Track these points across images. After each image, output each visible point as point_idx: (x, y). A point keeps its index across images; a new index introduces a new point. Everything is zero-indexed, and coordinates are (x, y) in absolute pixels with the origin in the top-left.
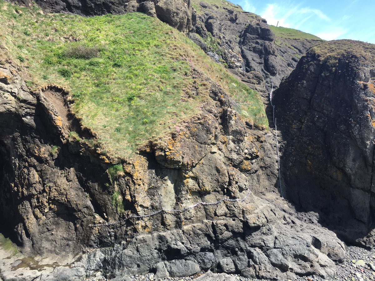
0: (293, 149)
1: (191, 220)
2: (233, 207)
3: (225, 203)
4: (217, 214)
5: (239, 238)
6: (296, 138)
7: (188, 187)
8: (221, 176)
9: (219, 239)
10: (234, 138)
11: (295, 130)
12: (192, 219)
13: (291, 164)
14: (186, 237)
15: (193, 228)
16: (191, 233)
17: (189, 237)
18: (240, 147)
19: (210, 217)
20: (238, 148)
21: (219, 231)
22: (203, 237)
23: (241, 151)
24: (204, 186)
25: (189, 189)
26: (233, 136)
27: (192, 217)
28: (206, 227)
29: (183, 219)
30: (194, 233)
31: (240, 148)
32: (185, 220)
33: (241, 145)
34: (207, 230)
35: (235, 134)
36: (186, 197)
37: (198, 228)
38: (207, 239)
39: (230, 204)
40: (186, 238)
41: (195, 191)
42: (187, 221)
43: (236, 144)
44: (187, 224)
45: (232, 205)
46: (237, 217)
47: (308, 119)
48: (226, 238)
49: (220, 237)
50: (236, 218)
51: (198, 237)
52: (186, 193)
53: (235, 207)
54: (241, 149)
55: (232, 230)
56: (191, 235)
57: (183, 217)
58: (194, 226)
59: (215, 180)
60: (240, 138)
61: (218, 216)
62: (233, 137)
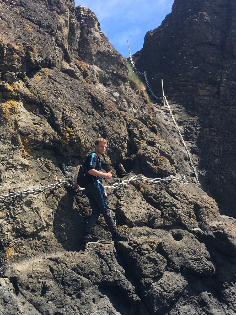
0: (214, 131)
1: (40, 238)
2: (168, 195)
3: (139, 190)
4: (127, 216)
5: (205, 294)
6: (213, 112)
7: (17, 126)
8: (109, 119)
9: (151, 297)
10: (103, 72)
11: (206, 98)
12: (42, 234)
13: (217, 161)
14: (31, 301)
15: (54, 267)
16: (50, 283)
17: (42, 299)
18: (120, 93)
19: (102, 230)
20: (117, 94)
21: (148, 268)
22: (96, 297)
23: (126, 104)
24: (70, 127)
25: (21, 133)
26: (101, 67)
27: (43, 229)
28: (100, 260)
29: (9, 236)
30: (62, 282)
31: (122, 96)
32: (18, 240)
33: (124, 90)
34: (106, 268)
35: (104, 63)
36: (11, 161)
37: (73, 265)
38: (110, 304)
39: (156, 190)
40: (28, 304)
41: (43, 142)
42: (24, 242)
43: (112, 86)
44: (27, 257)
45: (164, 192)
46: (185, 227)
47: (228, 75)
48: (172, 294)
49: (156, 287)
50: (182, 231)
51: (79, 296)
52: (10, 146)
53: (173, 195)
54: (126, 99)
55: (182, 267)
56: (49, 293)
57: (9, 226)
58: (56, 261)
59: (95, 129)
60: (119, 72)
61: (131, 225)
62: (100, 70)
